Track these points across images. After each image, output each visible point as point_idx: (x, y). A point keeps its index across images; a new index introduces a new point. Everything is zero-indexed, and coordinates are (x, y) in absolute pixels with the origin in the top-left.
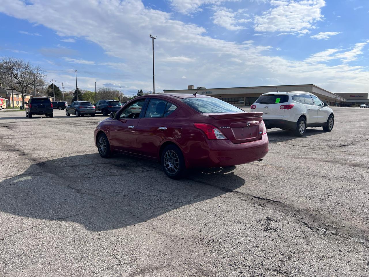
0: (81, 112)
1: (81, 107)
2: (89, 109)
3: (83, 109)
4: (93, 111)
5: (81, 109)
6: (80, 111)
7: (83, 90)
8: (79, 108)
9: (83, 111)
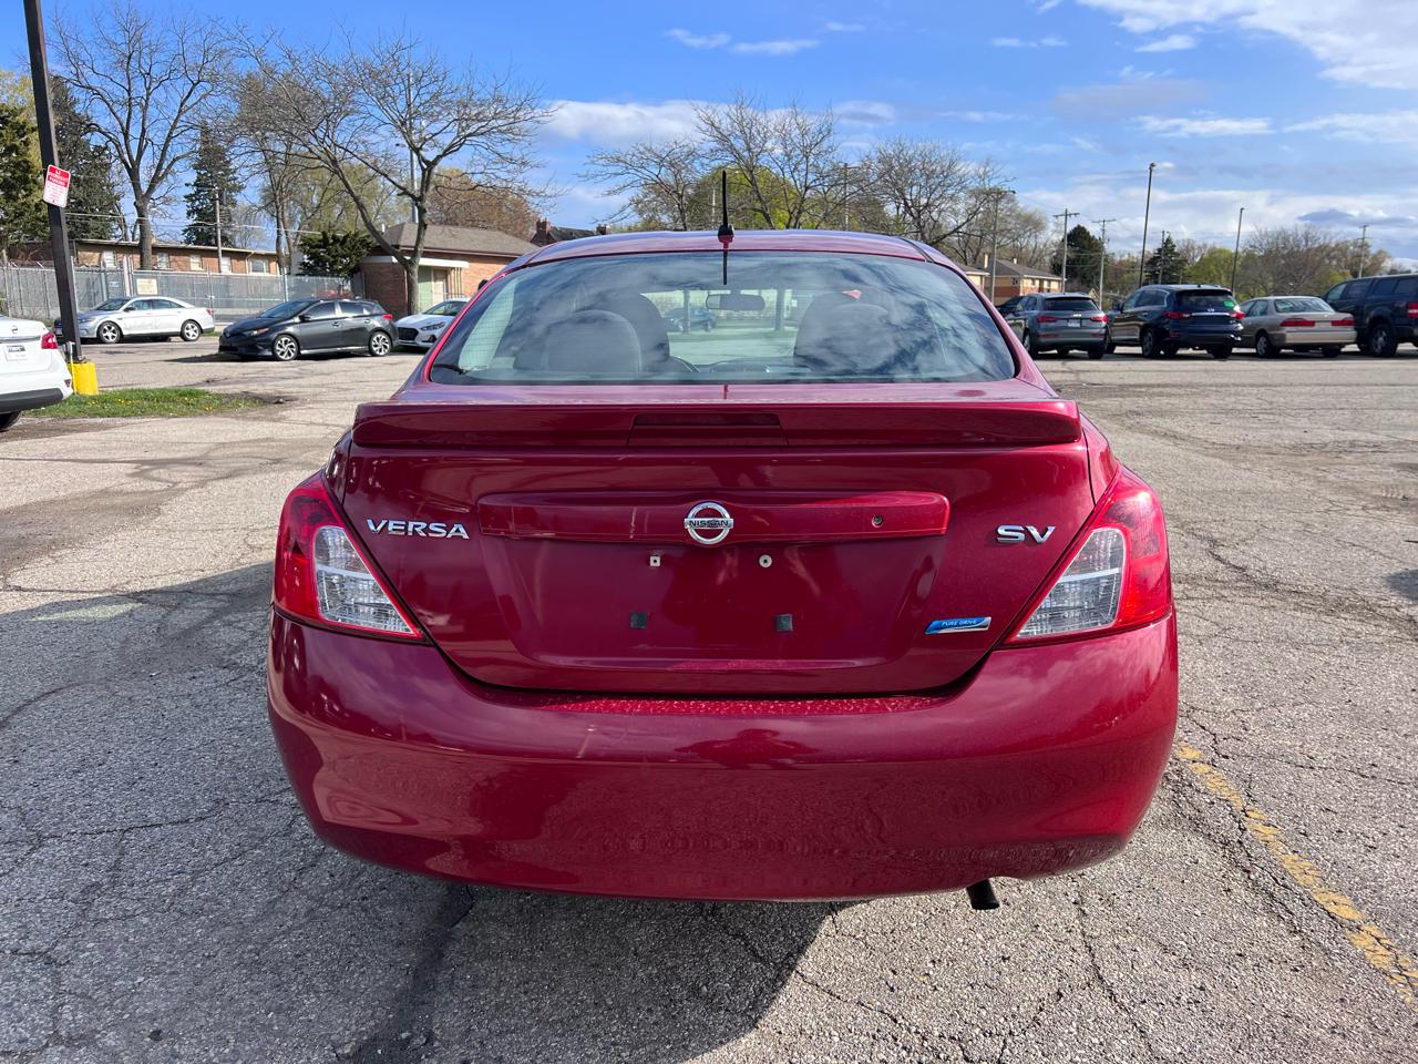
0: (1043, 340)
1: (1043, 317)
2: (1078, 325)
3: (1053, 324)
4: (1094, 335)
5: (1043, 325)
6: (1039, 336)
7: (1199, 248)
8: (1039, 320)
9: (1048, 335)
